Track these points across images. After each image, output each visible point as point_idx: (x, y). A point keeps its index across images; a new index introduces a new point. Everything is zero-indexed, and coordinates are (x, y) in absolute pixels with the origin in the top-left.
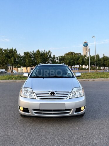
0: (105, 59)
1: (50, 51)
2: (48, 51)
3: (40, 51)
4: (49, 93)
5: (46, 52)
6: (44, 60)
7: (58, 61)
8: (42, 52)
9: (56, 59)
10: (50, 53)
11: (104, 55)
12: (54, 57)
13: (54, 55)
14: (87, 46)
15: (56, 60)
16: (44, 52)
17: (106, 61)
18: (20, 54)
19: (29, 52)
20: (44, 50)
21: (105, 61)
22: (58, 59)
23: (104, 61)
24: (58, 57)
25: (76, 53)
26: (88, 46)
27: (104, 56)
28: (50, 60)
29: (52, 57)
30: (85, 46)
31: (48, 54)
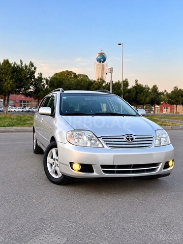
0: (138, 90)
1: (32, 65)
2: (28, 64)
3: (10, 62)
5: (23, 65)
6: (18, 82)
8: (16, 65)
9: (45, 82)
10: (33, 68)
11: (136, 81)
12: (40, 79)
13: (41, 74)
14: (103, 62)
15: (44, 85)
16: (20, 64)
17: (140, 93)
20: (21, 61)
21: (139, 95)
22: (49, 82)
23: (137, 93)
24: (49, 79)
25: (77, 74)
26: (105, 63)
27: (137, 85)
28: (32, 84)
29: (36, 77)
30: (100, 62)
31: (29, 70)
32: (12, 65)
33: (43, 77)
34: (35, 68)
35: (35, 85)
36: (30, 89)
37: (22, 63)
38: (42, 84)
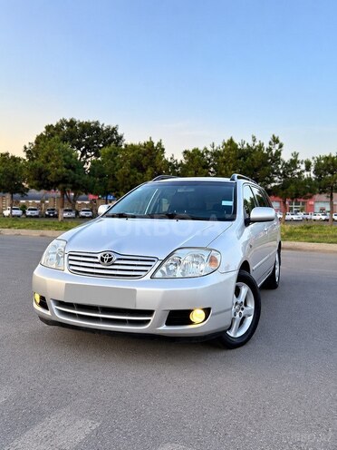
1: (276, 140)
4: (99, 256)
7: (313, 175)
8: (245, 146)
10: (277, 146)
13: (296, 155)
15: (300, 174)
18: (175, 158)
19: (201, 149)
22: (312, 169)
24: (313, 162)
28: (278, 173)
29: (287, 161)
31: (270, 150)
32: (239, 147)
33: (299, 158)
34: (281, 146)
35: (284, 175)
36: (275, 182)
37: (254, 141)
38: (298, 171)
